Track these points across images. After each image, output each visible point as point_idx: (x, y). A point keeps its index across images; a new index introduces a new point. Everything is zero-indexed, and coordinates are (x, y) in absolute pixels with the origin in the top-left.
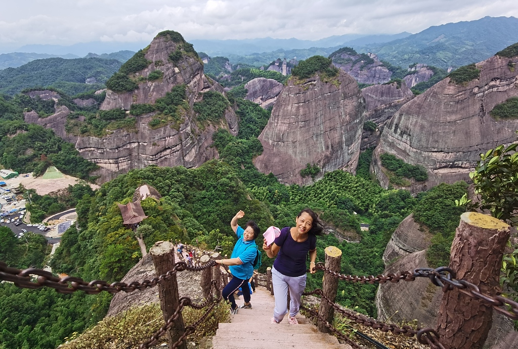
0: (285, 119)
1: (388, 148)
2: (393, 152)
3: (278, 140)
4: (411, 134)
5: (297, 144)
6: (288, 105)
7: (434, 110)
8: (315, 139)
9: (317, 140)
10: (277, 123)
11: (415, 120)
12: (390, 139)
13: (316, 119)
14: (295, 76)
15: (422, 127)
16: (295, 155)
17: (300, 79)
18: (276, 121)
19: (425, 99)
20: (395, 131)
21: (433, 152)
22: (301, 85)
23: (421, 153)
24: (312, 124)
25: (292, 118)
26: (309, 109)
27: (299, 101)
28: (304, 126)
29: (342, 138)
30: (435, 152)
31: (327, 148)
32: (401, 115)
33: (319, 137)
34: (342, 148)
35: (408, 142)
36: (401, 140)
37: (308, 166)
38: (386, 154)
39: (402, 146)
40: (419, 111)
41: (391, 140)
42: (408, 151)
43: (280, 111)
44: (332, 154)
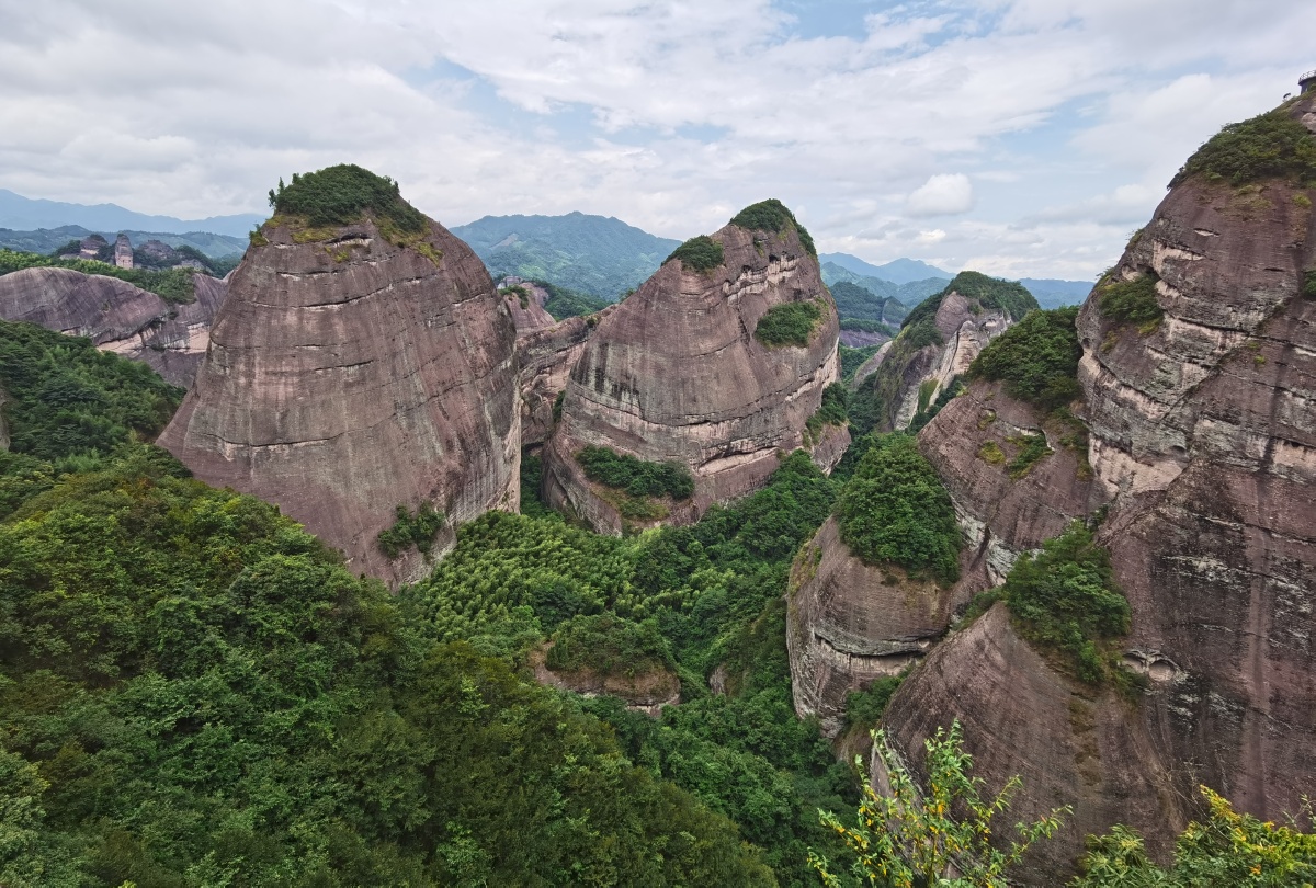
0: (280, 358)
1: (590, 433)
2: (603, 441)
3: (263, 438)
4: (638, 388)
5: (347, 444)
6: (285, 310)
7: (672, 330)
8: (404, 424)
9: (411, 426)
10: (250, 375)
11: (639, 355)
12: (589, 408)
13: (394, 355)
14: (289, 213)
15: (659, 370)
16: (347, 486)
17: (312, 225)
18: (242, 367)
19: (646, 305)
20: (600, 387)
21: (691, 424)
22: (320, 245)
23: (668, 432)
24: (384, 374)
25: (310, 354)
26: (366, 325)
27: (323, 295)
28: (361, 381)
29: (482, 413)
30: (696, 424)
31: (449, 446)
32: (604, 346)
33: (416, 415)
34: (489, 444)
35: (636, 410)
36: (618, 408)
37: (401, 514)
38: (590, 448)
39: (622, 421)
40: (643, 334)
41: (592, 411)
42: (639, 433)
43: (250, 331)
44: (465, 463)
